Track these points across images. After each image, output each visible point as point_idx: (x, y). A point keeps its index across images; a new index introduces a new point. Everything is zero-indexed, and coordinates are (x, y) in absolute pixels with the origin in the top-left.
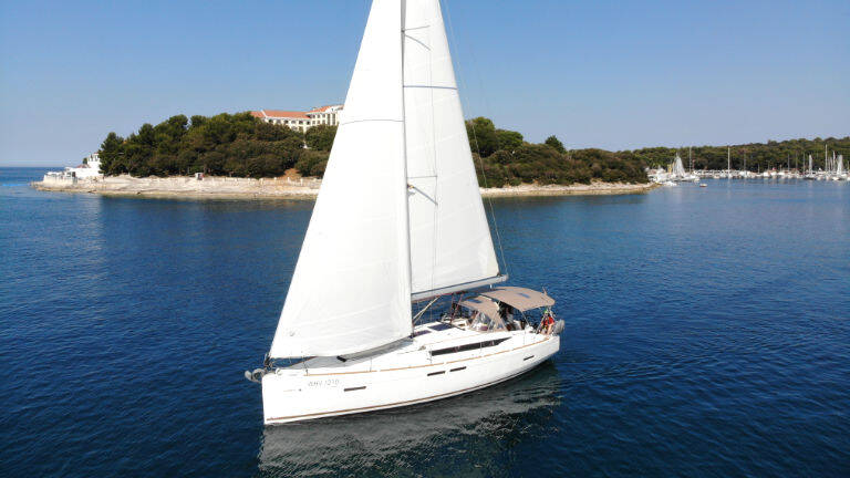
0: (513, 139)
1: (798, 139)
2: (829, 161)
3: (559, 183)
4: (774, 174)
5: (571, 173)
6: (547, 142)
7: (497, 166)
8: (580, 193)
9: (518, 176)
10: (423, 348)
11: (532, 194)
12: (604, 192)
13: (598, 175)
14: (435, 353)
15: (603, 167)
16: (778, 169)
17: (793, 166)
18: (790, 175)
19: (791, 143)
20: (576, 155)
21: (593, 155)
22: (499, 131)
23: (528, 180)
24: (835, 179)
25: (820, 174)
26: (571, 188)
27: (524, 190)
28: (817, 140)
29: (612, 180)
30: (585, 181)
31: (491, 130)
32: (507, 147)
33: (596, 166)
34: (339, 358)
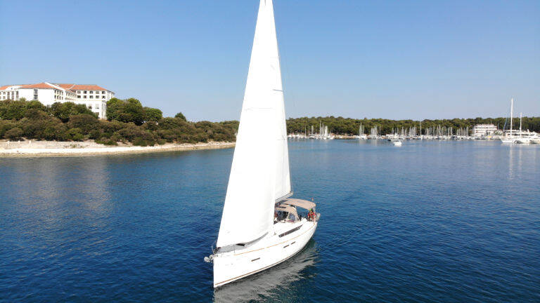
0: (156, 114)
1: (304, 117)
2: (321, 129)
3: (189, 142)
4: (294, 136)
5: (196, 136)
6: (176, 116)
7: (148, 131)
8: (203, 148)
9: (163, 138)
10: (275, 234)
11: (174, 150)
12: (216, 147)
13: (211, 137)
14: (282, 235)
15: (214, 132)
16: (295, 133)
17: (303, 132)
18: (302, 137)
19: (300, 119)
20: (197, 125)
21: (205, 125)
22: (145, 108)
23: (170, 141)
24: (325, 138)
25: (317, 136)
26: (197, 145)
27: (168, 147)
28: (313, 118)
29: (219, 140)
30: (204, 140)
31: (140, 107)
32: (151, 119)
33: (210, 131)
34: (239, 245)
